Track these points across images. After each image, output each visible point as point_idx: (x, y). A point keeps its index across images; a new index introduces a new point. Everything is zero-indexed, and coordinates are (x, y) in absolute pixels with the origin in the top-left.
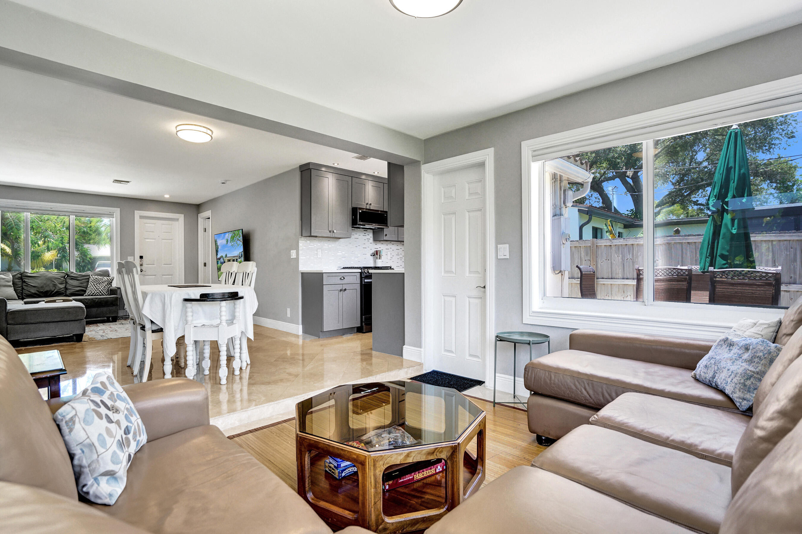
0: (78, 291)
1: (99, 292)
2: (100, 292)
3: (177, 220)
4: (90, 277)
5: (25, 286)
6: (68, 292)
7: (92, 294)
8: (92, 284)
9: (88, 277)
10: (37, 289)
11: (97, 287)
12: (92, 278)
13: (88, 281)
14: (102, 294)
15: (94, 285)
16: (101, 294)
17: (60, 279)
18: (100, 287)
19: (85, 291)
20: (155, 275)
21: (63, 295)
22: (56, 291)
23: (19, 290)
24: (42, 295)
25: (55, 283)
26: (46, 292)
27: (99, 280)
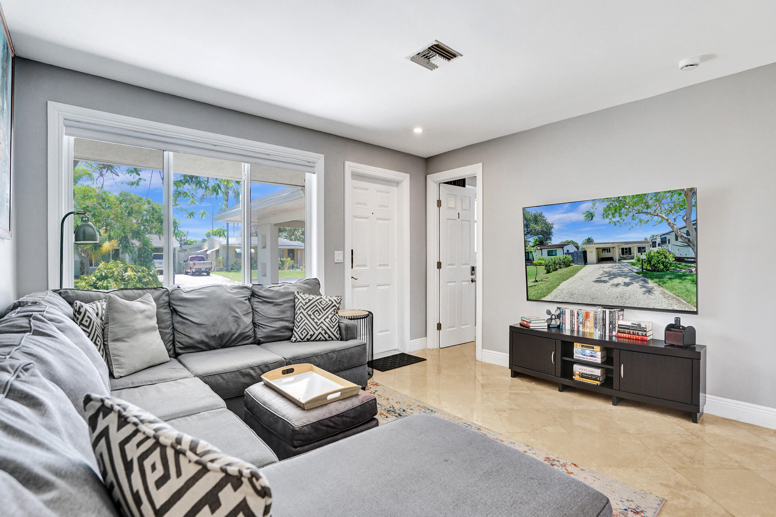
0: (278, 330)
1: (323, 332)
2: (326, 333)
3: (397, 183)
4: (296, 297)
5: (178, 322)
6: (261, 333)
7: (308, 337)
8: (305, 312)
9: (291, 298)
10: (204, 331)
11: (316, 320)
12: (301, 300)
13: (294, 307)
14: (330, 337)
15: (310, 315)
16: (326, 336)
17: (245, 303)
18: (322, 320)
19: (292, 330)
20: (368, 286)
21: (250, 341)
22: (239, 332)
23: (169, 335)
24: (212, 343)
25: (237, 313)
26: (222, 336)
27: (316, 303)
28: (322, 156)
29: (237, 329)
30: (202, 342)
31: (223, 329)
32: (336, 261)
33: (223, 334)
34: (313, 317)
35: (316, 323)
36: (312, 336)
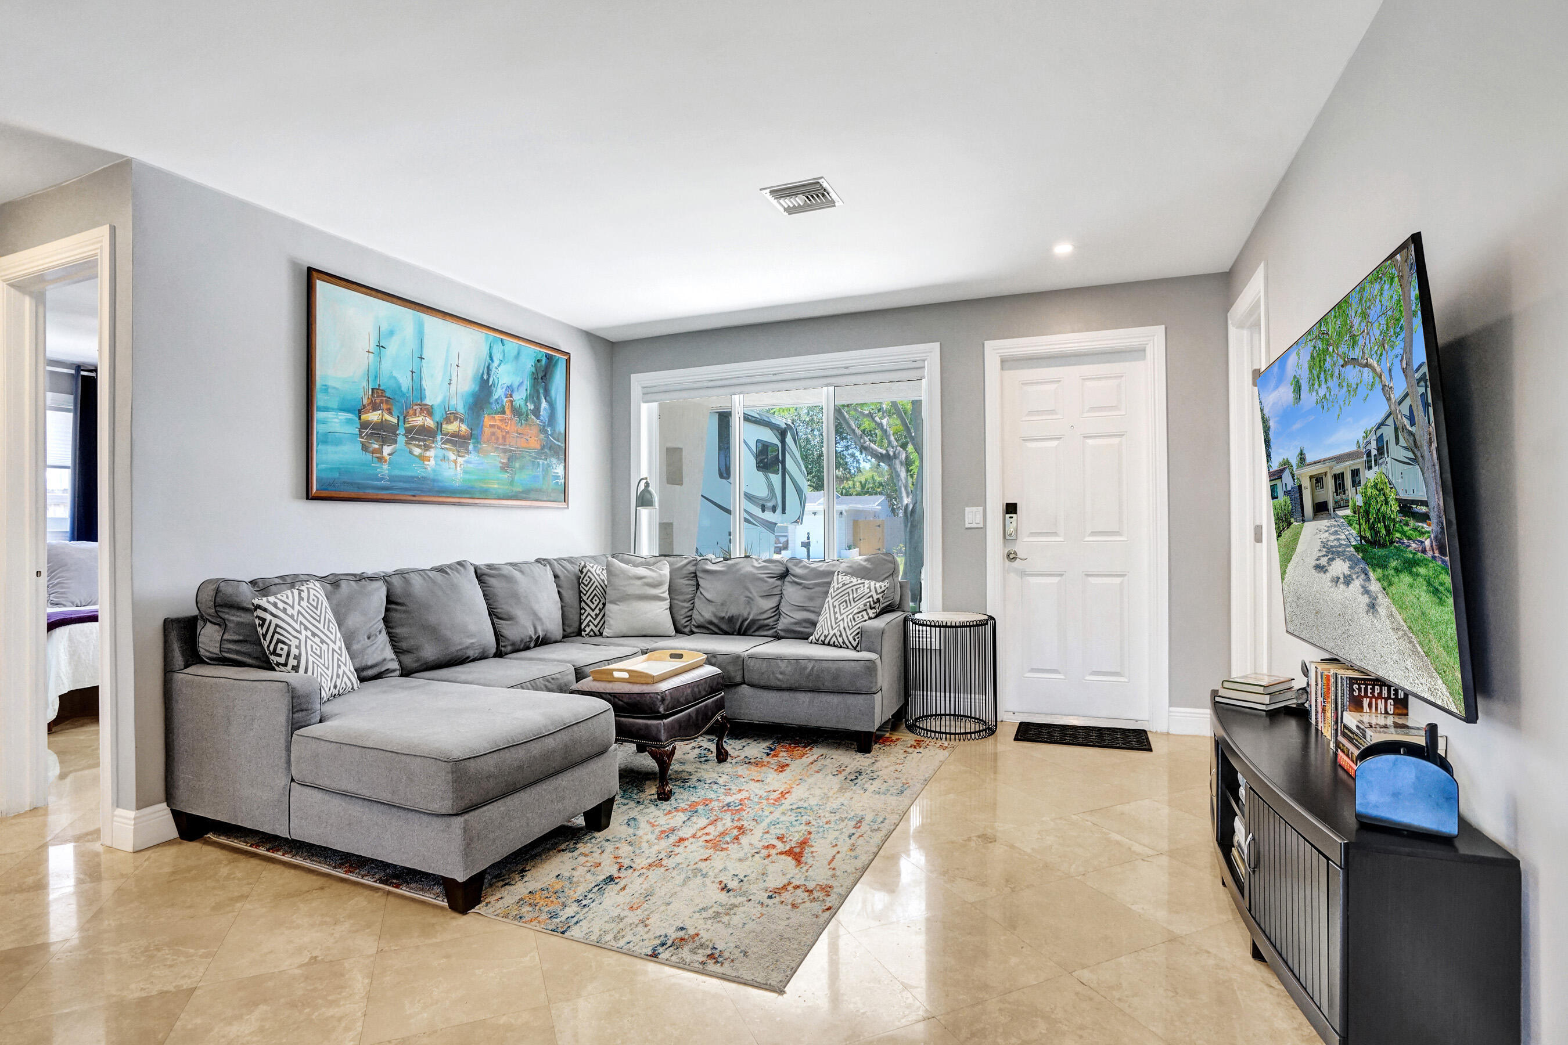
2: (841, 635)
3: (1137, 353)
4: (833, 579)
5: (697, 597)
6: (784, 623)
9: (828, 579)
10: (713, 609)
11: (838, 615)
13: (825, 593)
14: (844, 642)
15: (834, 607)
16: (840, 640)
17: (766, 582)
18: (844, 616)
19: (814, 624)
20: (1061, 575)
21: (770, 632)
22: (751, 617)
23: (687, 610)
24: (724, 627)
25: (751, 593)
26: (731, 620)
27: (850, 590)
28: (936, 346)
29: (749, 614)
30: (711, 623)
31: (733, 610)
32: (967, 525)
33: (732, 617)
34: (837, 609)
35: (836, 619)
36: (826, 637)
